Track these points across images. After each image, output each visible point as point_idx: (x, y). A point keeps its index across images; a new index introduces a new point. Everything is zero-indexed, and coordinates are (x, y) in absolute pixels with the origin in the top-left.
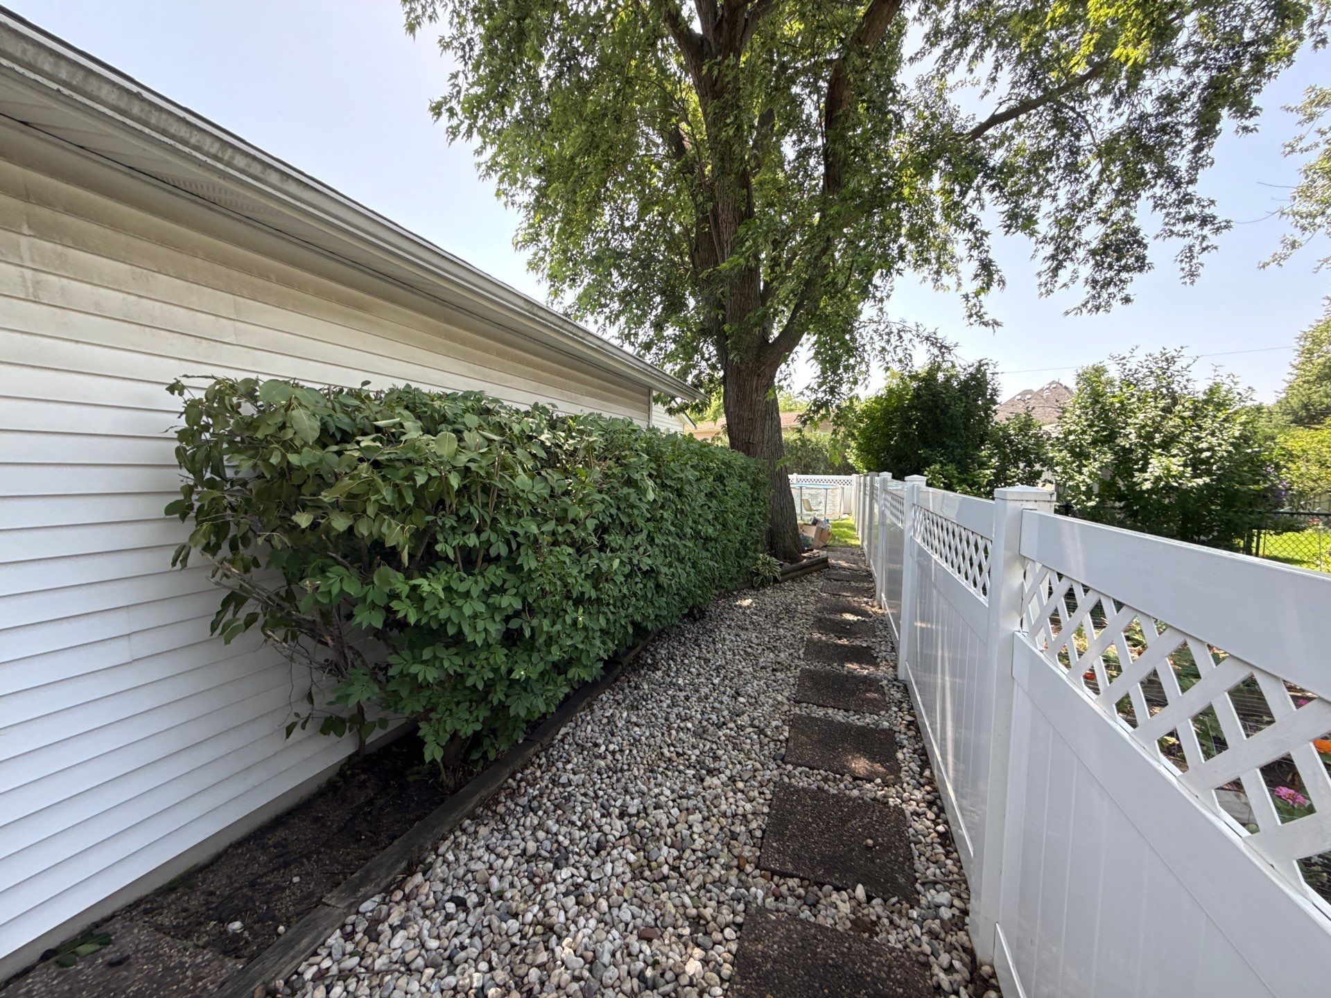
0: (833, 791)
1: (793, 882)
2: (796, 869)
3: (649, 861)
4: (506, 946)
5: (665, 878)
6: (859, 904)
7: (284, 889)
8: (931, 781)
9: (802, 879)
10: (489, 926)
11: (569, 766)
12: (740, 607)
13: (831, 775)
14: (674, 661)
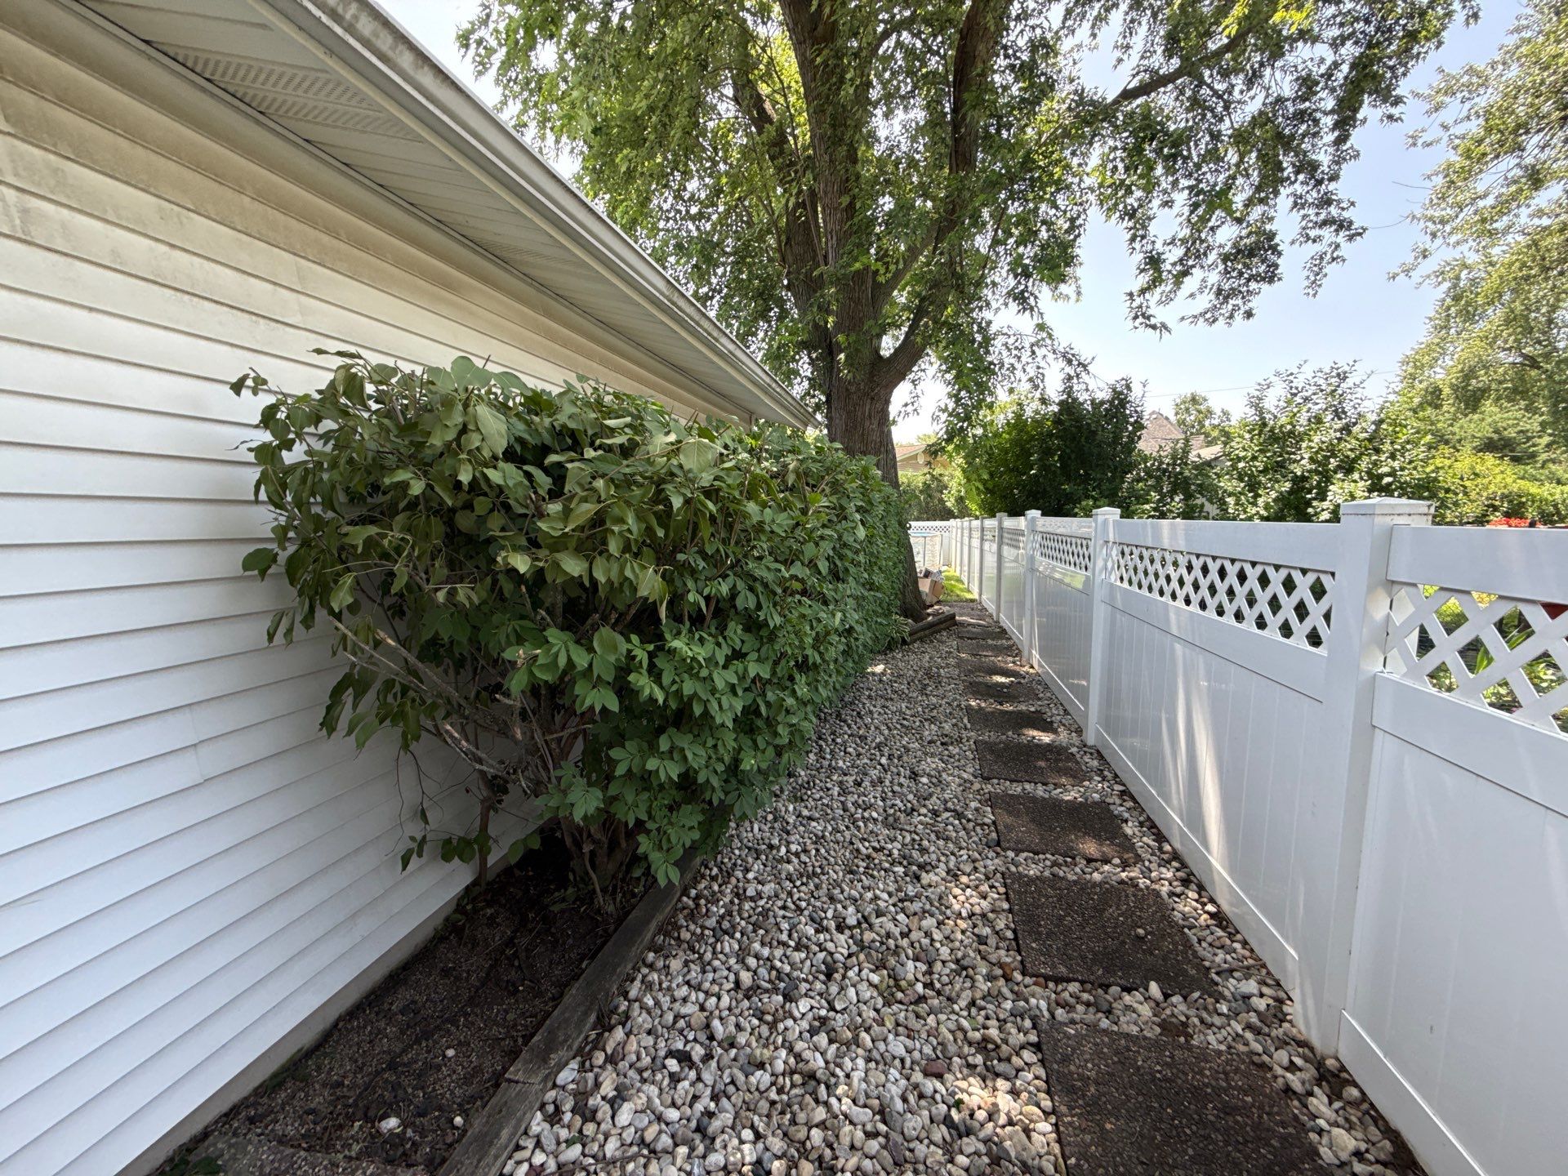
0: (1071, 877)
1: (1074, 987)
2: (1070, 969)
3: (896, 980)
4: (764, 1106)
5: (922, 999)
6: (1158, 1004)
7: (438, 1068)
8: (1176, 856)
9: (1082, 983)
10: (733, 1082)
11: (751, 876)
12: (874, 674)
13: (1060, 859)
14: (825, 741)
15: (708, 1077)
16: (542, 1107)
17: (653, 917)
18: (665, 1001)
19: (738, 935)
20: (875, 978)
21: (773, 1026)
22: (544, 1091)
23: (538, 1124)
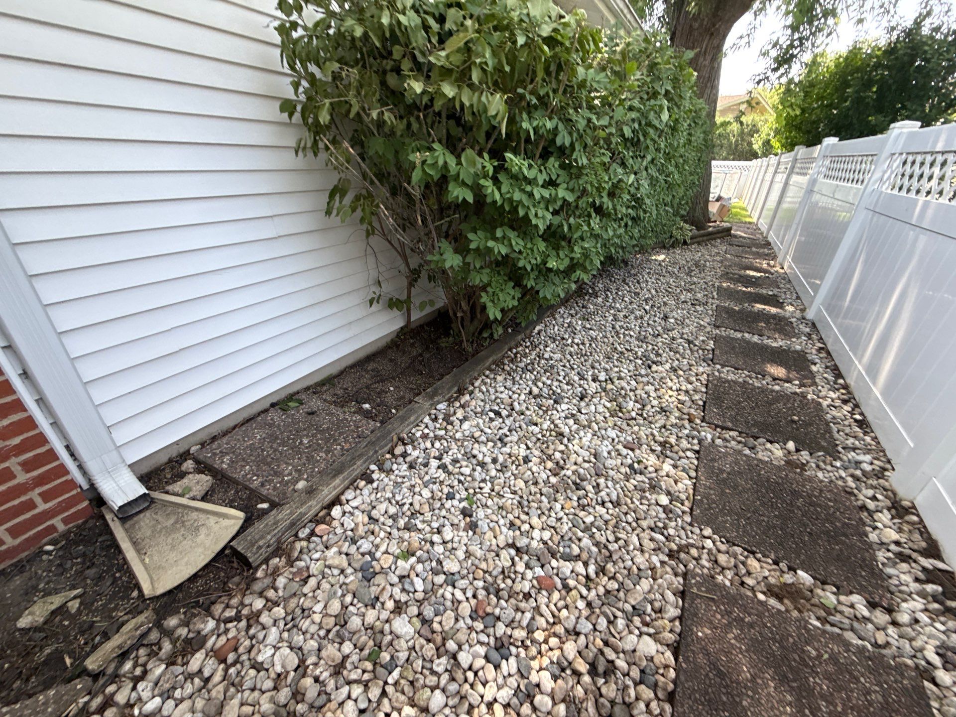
0: (757, 384)
1: (732, 433)
2: (735, 426)
3: (620, 408)
5: (633, 419)
6: (789, 452)
9: (740, 433)
10: (520, 427)
11: (548, 349)
12: (656, 260)
13: (754, 375)
15: (508, 422)
16: (430, 415)
17: (490, 356)
18: (492, 391)
19: (535, 373)
20: (608, 405)
21: (546, 412)
22: (431, 409)
23: (427, 420)
